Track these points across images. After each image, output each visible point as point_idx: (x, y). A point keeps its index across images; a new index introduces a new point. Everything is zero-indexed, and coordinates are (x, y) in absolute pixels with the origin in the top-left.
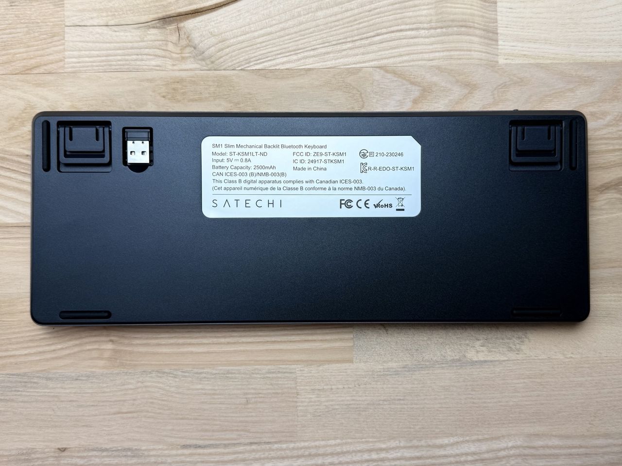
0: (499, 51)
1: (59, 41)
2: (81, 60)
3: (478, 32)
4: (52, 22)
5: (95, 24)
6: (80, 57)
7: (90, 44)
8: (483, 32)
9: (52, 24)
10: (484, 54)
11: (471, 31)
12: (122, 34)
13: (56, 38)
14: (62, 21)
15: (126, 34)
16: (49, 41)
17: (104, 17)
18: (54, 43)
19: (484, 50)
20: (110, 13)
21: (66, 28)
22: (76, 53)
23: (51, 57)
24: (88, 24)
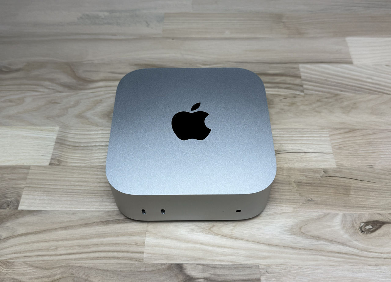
0: (57, 133)
1: (335, 146)
2: (319, 135)
3: (68, 143)
4: (342, 156)
5: (313, 154)
6: (320, 137)
7: (314, 143)
8: (65, 143)
9: (342, 155)
10: (67, 132)
11: (72, 144)
12: (295, 148)
13: (338, 147)
14: (335, 156)
15: (292, 148)
16: (342, 146)
17: (308, 157)
18: (338, 144)
19: (67, 134)
20: (304, 159)
21: (332, 152)
22: (323, 139)
23: (339, 137)
24: (318, 154)
